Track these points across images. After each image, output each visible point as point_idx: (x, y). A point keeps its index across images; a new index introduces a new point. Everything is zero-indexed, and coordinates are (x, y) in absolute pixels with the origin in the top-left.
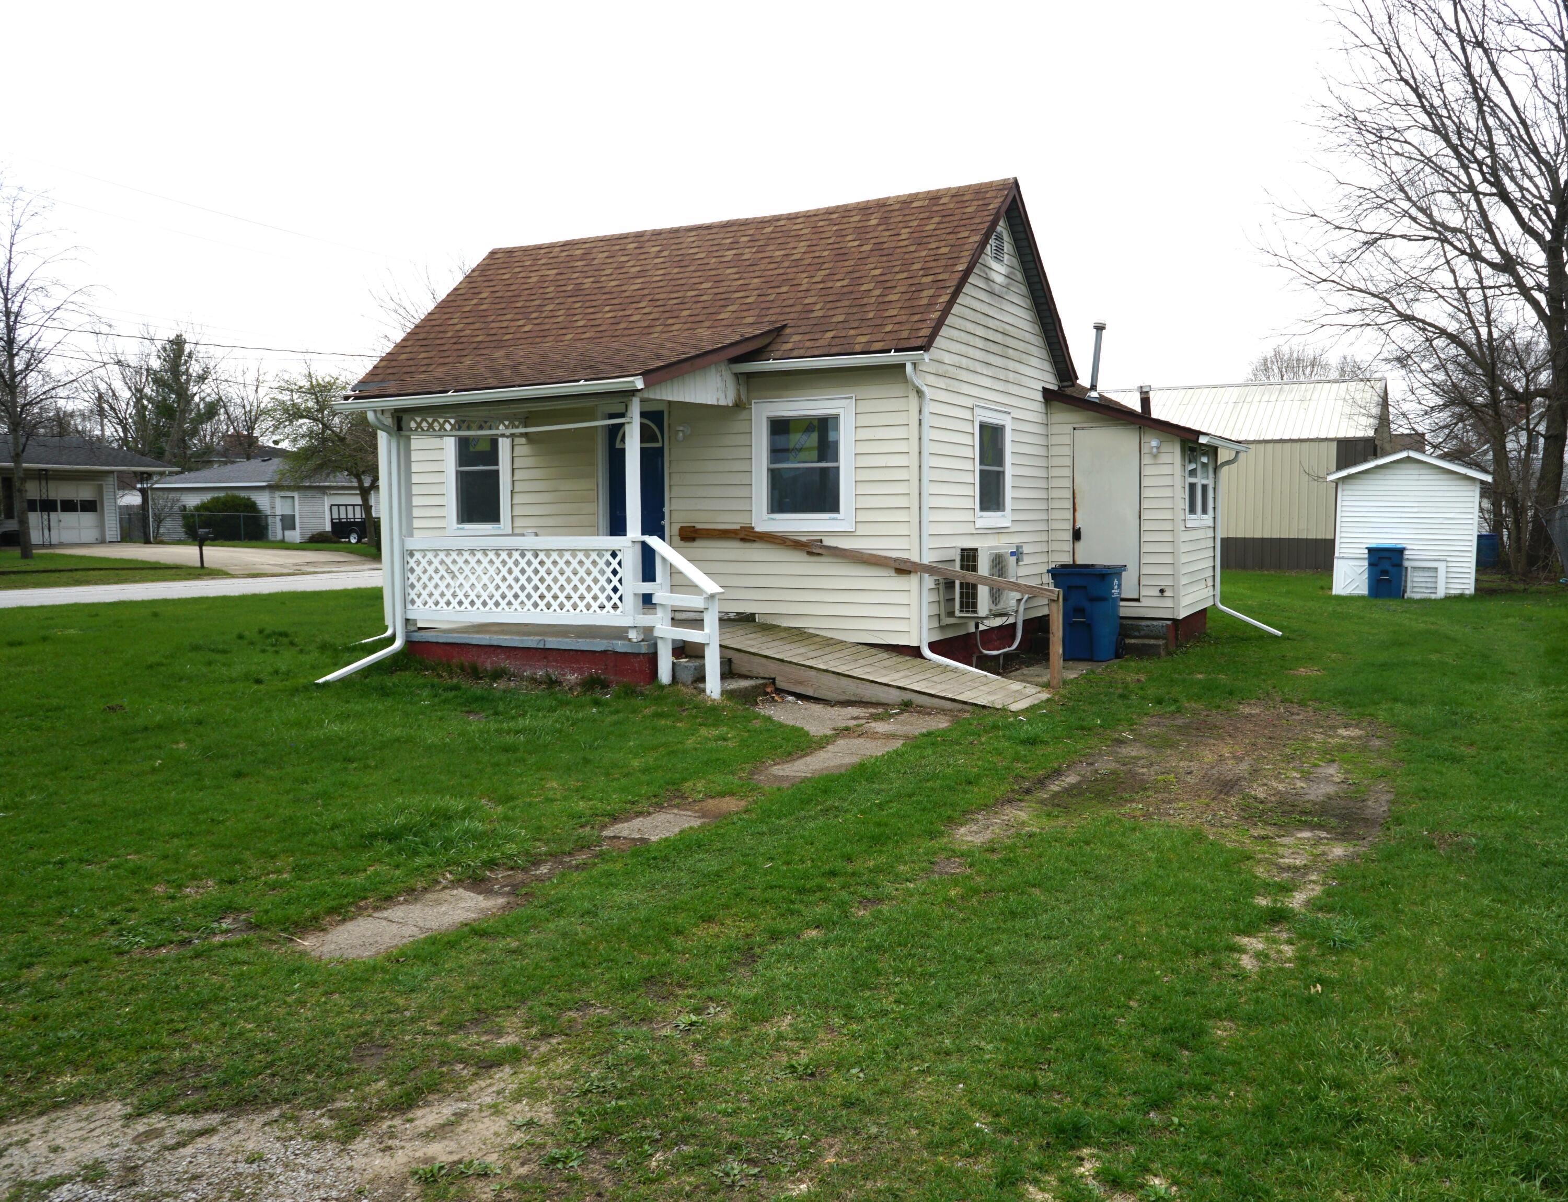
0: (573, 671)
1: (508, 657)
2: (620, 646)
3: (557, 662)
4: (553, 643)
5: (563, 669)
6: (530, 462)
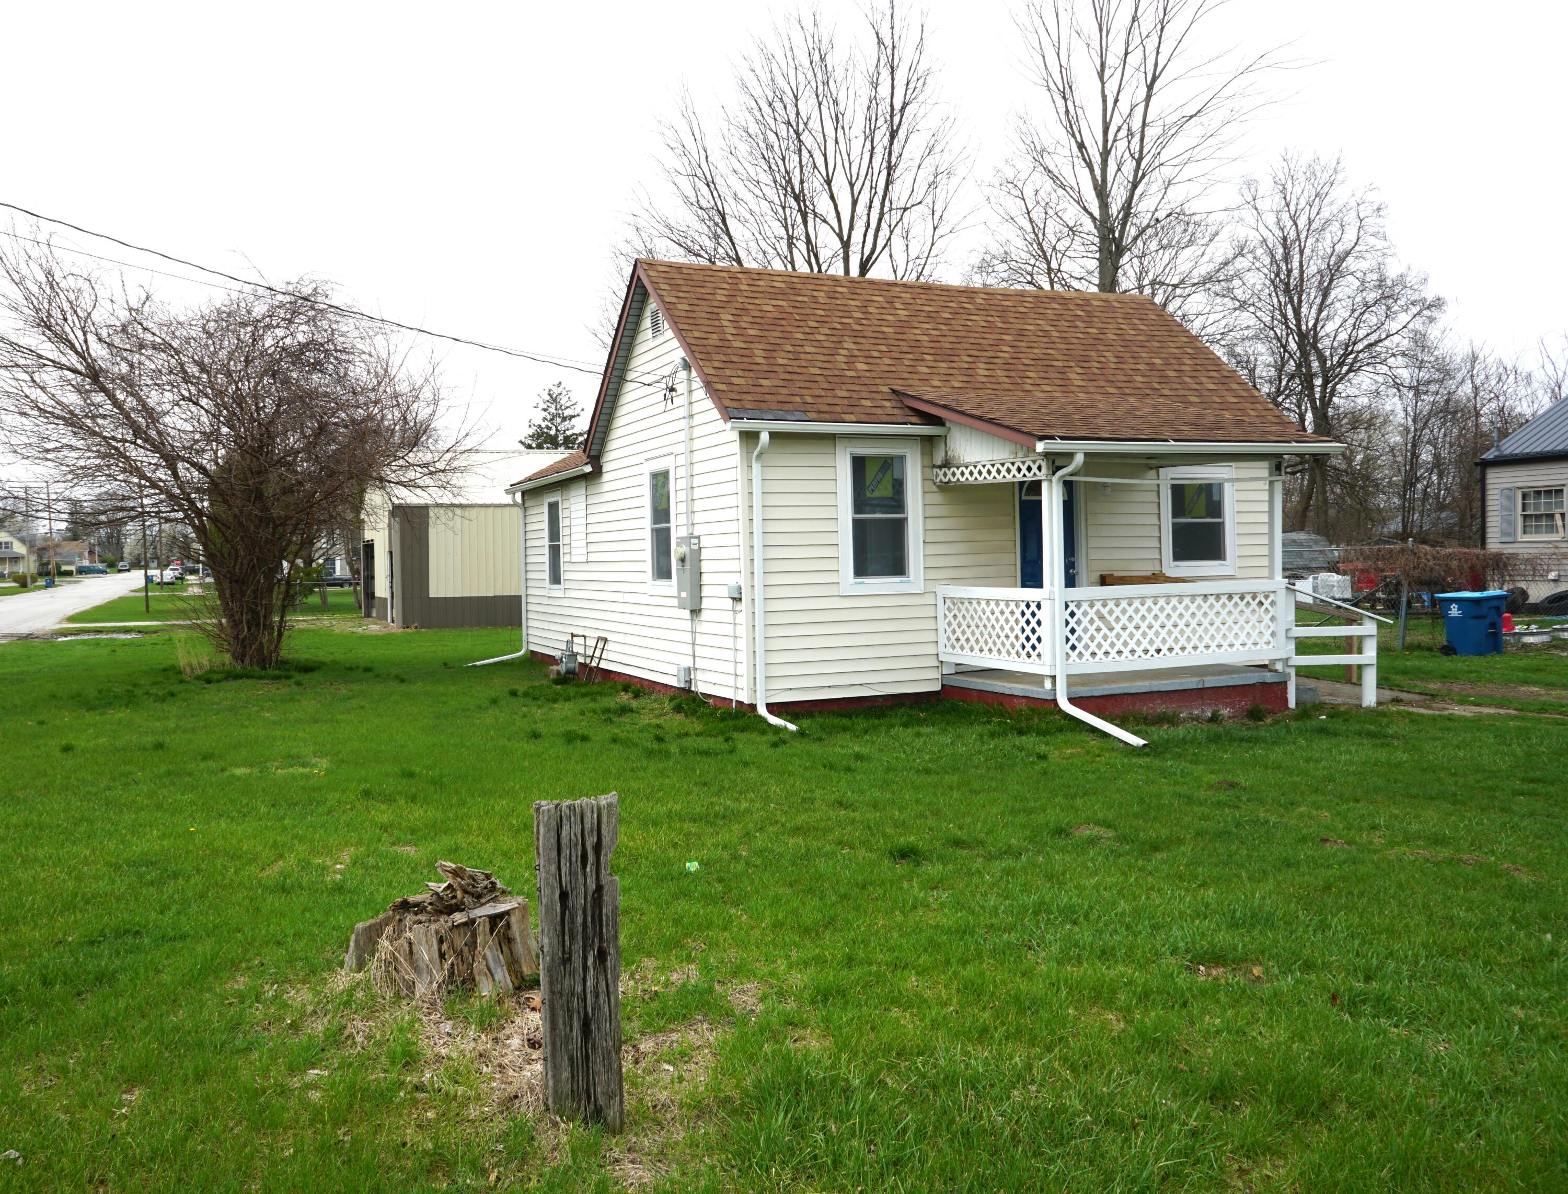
0: (1226, 706)
2: (1269, 678)
3: (1211, 699)
5: (1216, 705)
6: (943, 511)
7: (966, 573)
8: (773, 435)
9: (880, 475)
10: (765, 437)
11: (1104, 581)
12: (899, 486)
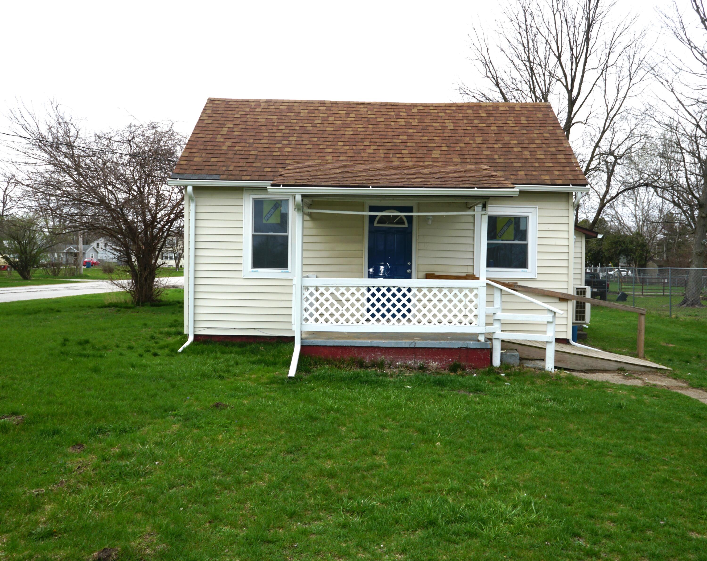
0: (436, 361)
1: (384, 354)
2: (472, 344)
3: (422, 355)
4: (421, 344)
5: (427, 360)
6: (314, 232)
7: (327, 269)
8: (196, 188)
9: (273, 210)
10: (190, 189)
11: (429, 276)
12: (284, 218)
